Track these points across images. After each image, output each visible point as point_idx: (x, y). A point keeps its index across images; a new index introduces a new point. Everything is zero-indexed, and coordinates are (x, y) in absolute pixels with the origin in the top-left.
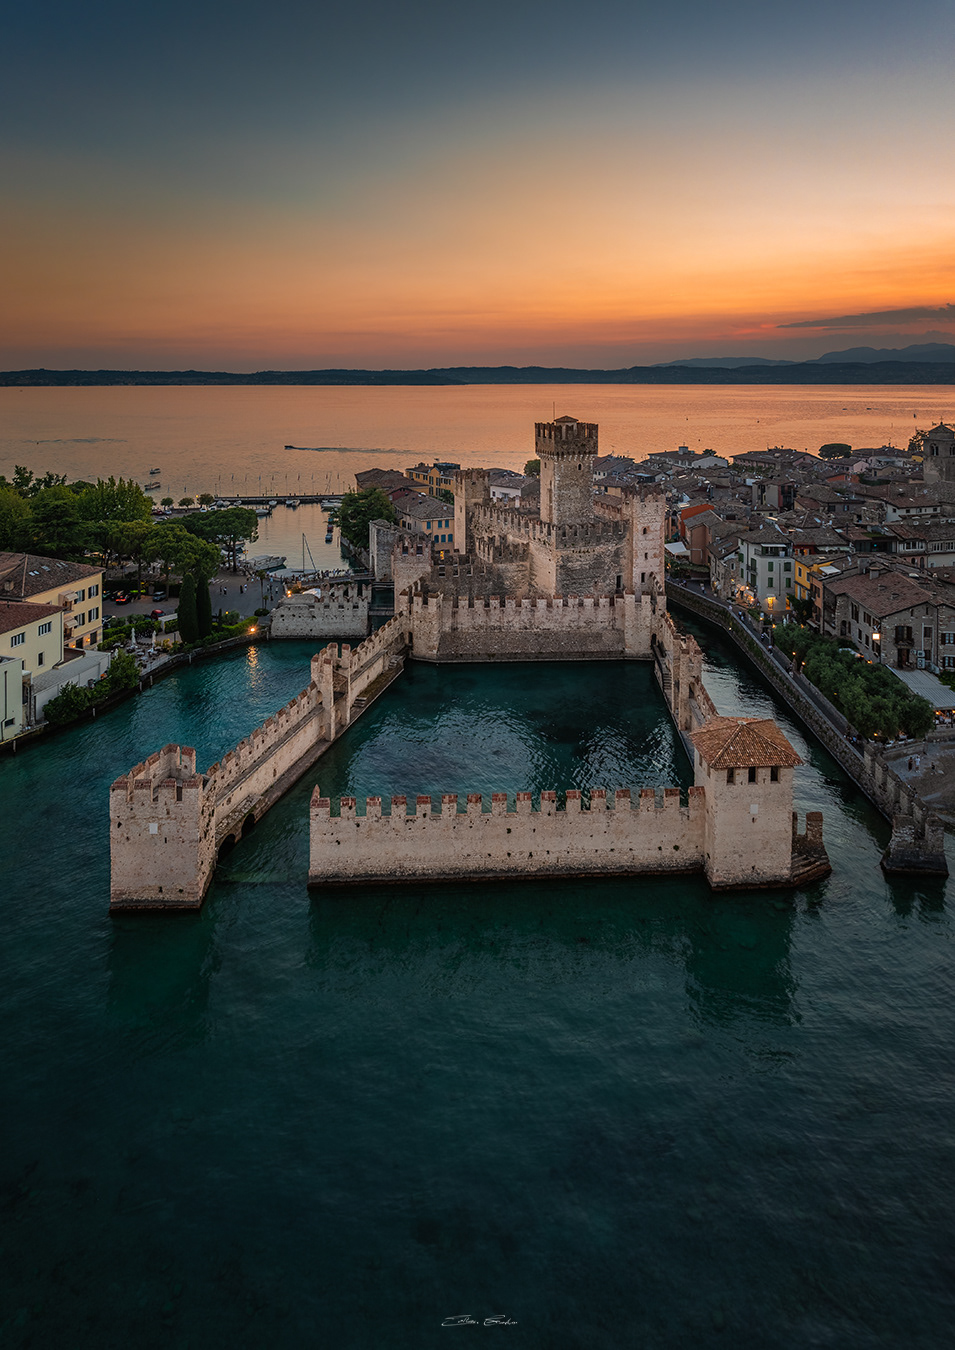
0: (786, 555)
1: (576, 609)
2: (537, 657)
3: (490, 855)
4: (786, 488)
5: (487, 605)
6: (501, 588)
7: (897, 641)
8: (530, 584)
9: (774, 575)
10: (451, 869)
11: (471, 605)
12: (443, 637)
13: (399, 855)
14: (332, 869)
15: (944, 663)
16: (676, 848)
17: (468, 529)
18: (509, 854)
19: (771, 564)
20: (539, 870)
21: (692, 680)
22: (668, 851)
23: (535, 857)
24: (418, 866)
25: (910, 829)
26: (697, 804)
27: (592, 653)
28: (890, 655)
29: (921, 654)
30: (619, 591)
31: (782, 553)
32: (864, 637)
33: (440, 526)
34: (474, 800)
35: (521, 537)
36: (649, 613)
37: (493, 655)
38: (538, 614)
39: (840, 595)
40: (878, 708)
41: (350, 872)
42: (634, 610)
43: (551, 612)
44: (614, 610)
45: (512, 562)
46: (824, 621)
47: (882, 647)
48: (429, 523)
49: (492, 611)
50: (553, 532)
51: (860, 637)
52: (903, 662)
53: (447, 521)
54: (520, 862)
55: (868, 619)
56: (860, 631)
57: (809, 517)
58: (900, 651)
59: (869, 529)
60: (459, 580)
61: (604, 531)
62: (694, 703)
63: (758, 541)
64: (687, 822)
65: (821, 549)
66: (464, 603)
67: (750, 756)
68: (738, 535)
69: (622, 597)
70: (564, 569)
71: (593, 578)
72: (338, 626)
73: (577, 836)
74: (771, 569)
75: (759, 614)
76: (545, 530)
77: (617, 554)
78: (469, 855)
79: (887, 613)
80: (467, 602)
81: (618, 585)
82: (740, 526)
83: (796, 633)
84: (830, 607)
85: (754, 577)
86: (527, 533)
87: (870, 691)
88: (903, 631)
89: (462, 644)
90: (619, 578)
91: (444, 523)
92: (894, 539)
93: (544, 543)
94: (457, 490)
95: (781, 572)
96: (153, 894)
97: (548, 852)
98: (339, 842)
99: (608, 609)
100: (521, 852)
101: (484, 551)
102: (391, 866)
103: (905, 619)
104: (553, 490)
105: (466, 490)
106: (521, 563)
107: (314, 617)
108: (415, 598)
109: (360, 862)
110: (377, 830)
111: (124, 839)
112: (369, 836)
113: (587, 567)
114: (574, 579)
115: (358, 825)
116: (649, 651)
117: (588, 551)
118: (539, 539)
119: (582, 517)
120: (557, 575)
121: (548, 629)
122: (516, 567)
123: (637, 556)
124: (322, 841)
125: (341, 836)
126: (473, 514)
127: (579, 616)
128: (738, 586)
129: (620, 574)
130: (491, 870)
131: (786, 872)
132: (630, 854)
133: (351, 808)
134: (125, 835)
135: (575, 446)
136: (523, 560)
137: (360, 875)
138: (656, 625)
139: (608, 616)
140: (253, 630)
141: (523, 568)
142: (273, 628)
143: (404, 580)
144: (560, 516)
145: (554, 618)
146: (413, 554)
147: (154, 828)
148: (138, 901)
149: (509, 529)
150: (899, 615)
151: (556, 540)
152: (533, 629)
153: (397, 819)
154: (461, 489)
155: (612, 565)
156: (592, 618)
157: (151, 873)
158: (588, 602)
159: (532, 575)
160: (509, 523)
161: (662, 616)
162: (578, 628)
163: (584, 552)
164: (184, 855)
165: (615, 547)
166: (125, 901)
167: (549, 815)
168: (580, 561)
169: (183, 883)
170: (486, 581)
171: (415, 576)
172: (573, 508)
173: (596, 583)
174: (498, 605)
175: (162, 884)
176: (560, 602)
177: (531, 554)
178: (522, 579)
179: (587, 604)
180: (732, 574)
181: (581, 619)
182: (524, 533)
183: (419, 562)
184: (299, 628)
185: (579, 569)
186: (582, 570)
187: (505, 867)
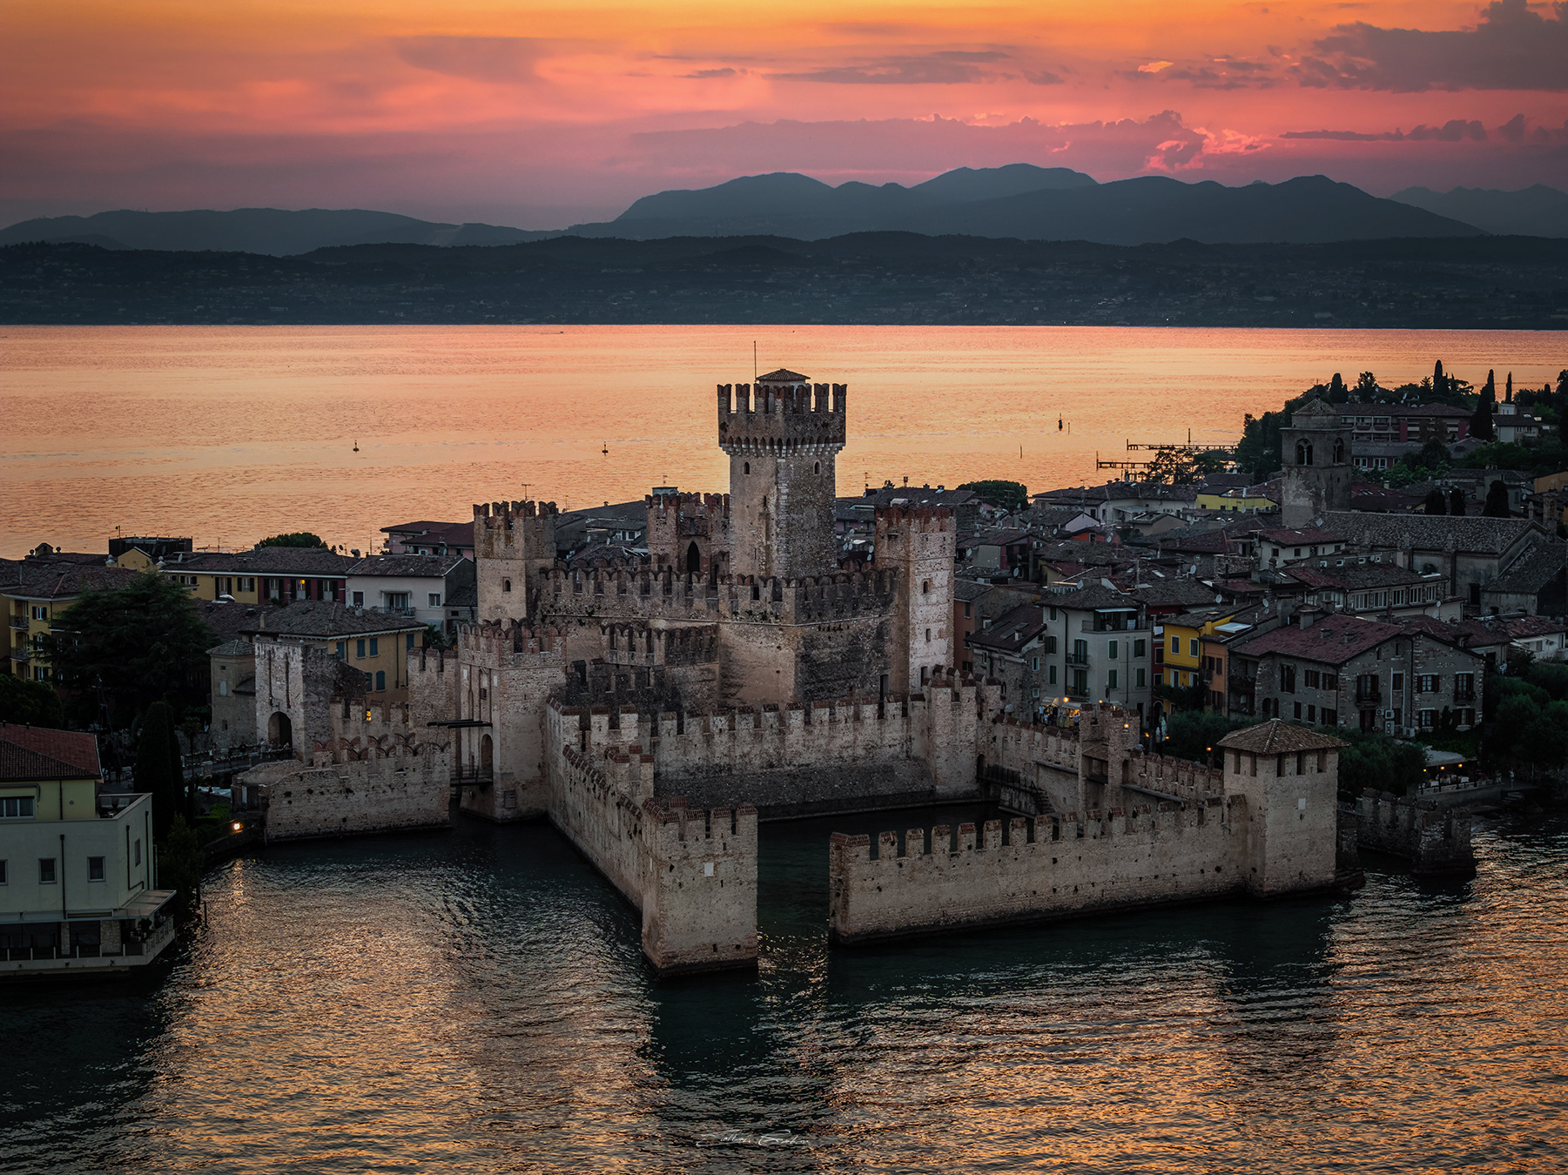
0: (1136, 627)
1: (850, 724)
2: (801, 812)
3: (1035, 893)
4: (1016, 549)
5: (708, 727)
7: (1359, 698)
8: (724, 706)
10: (996, 913)
13: (943, 899)
14: (872, 924)
15: (1420, 720)
16: (1218, 869)
18: (1055, 890)
19: (1114, 645)
20: (1084, 906)
21: (1127, 755)
22: (1210, 873)
23: (1081, 892)
24: (962, 912)
26: (1238, 814)
27: (887, 796)
28: (1351, 721)
29: (1389, 714)
31: (1130, 623)
32: (1305, 710)
33: (361, 653)
35: (693, 616)
36: (974, 718)
38: (791, 738)
39: (1262, 657)
41: (892, 926)
42: (949, 715)
43: (810, 733)
44: (909, 724)
45: (693, 663)
47: (1339, 711)
48: (340, 645)
49: (717, 738)
53: (374, 641)
54: (1065, 898)
55: (1314, 679)
56: (1297, 706)
57: (1143, 569)
58: (1362, 714)
60: (615, 699)
62: (1133, 786)
64: (1228, 837)
66: (668, 725)
67: (1297, 743)
68: (1036, 606)
70: (806, 661)
71: (847, 679)
72: (395, 805)
73: (1122, 862)
74: (1113, 654)
76: (766, 593)
77: (880, 633)
78: (1014, 894)
79: (1347, 657)
80: (674, 723)
81: (882, 692)
84: (1242, 684)
86: (714, 605)
88: (1366, 682)
90: (883, 679)
91: (367, 644)
93: (764, 617)
94: (491, 544)
95: (1130, 660)
96: (705, 956)
97: (1093, 884)
98: (880, 889)
99: (900, 722)
100: (1067, 887)
101: (632, 648)
102: (936, 915)
103: (1370, 664)
104: (774, 515)
105: (526, 540)
106: (707, 666)
107: (349, 791)
108: (594, 719)
109: (902, 912)
110: (921, 870)
111: (676, 885)
112: (912, 879)
113: (839, 658)
114: (821, 681)
115: (901, 865)
116: (974, 787)
117: (840, 629)
118: (750, 613)
119: (821, 565)
120: (796, 674)
121: (808, 765)
122: (699, 673)
123: (915, 634)
124: (862, 888)
125: (882, 881)
126: (539, 591)
127: (856, 739)
128: (1046, 700)
129: (886, 672)
130: (1037, 911)
131: (1331, 876)
132: (1173, 881)
133: (893, 844)
134: (678, 881)
135: (813, 428)
136: (709, 660)
137: (903, 929)
138: (985, 739)
139: (900, 734)
140: (237, 826)
141: (710, 676)
142: (269, 823)
143: (518, 704)
144: (790, 563)
145: (817, 743)
146: (533, 651)
147: (709, 869)
148: (691, 965)
149: (655, 606)
150: (1361, 658)
151: (796, 605)
152: (782, 766)
153: (941, 854)
154: (509, 539)
155: (873, 655)
156: (876, 739)
157: (706, 926)
158: (869, 711)
159: (730, 686)
160: (657, 595)
161: (994, 721)
162: (854, 760)
163: (834, 630)
164: (742, 901)
165: (878, 621)
166: (677, 966)
167: (1095, 838)
168: (830, 647)
169: (740, 937)
170: (655, 701)
171: (538, 695)
172: (807, 547)
173: (851, 688)
174: (725, 727)
175: (717, 940)
176: (824, 714)
177: (726, 645)
178: (709, 697)
179: (867, 715)
180: (1034, 677)
181: (858, 742)
182: (705, 607)
183: (545, 664)
184: (322, 816)
185: (828, 664)
186: (832, 664)
187: (1050, 905)
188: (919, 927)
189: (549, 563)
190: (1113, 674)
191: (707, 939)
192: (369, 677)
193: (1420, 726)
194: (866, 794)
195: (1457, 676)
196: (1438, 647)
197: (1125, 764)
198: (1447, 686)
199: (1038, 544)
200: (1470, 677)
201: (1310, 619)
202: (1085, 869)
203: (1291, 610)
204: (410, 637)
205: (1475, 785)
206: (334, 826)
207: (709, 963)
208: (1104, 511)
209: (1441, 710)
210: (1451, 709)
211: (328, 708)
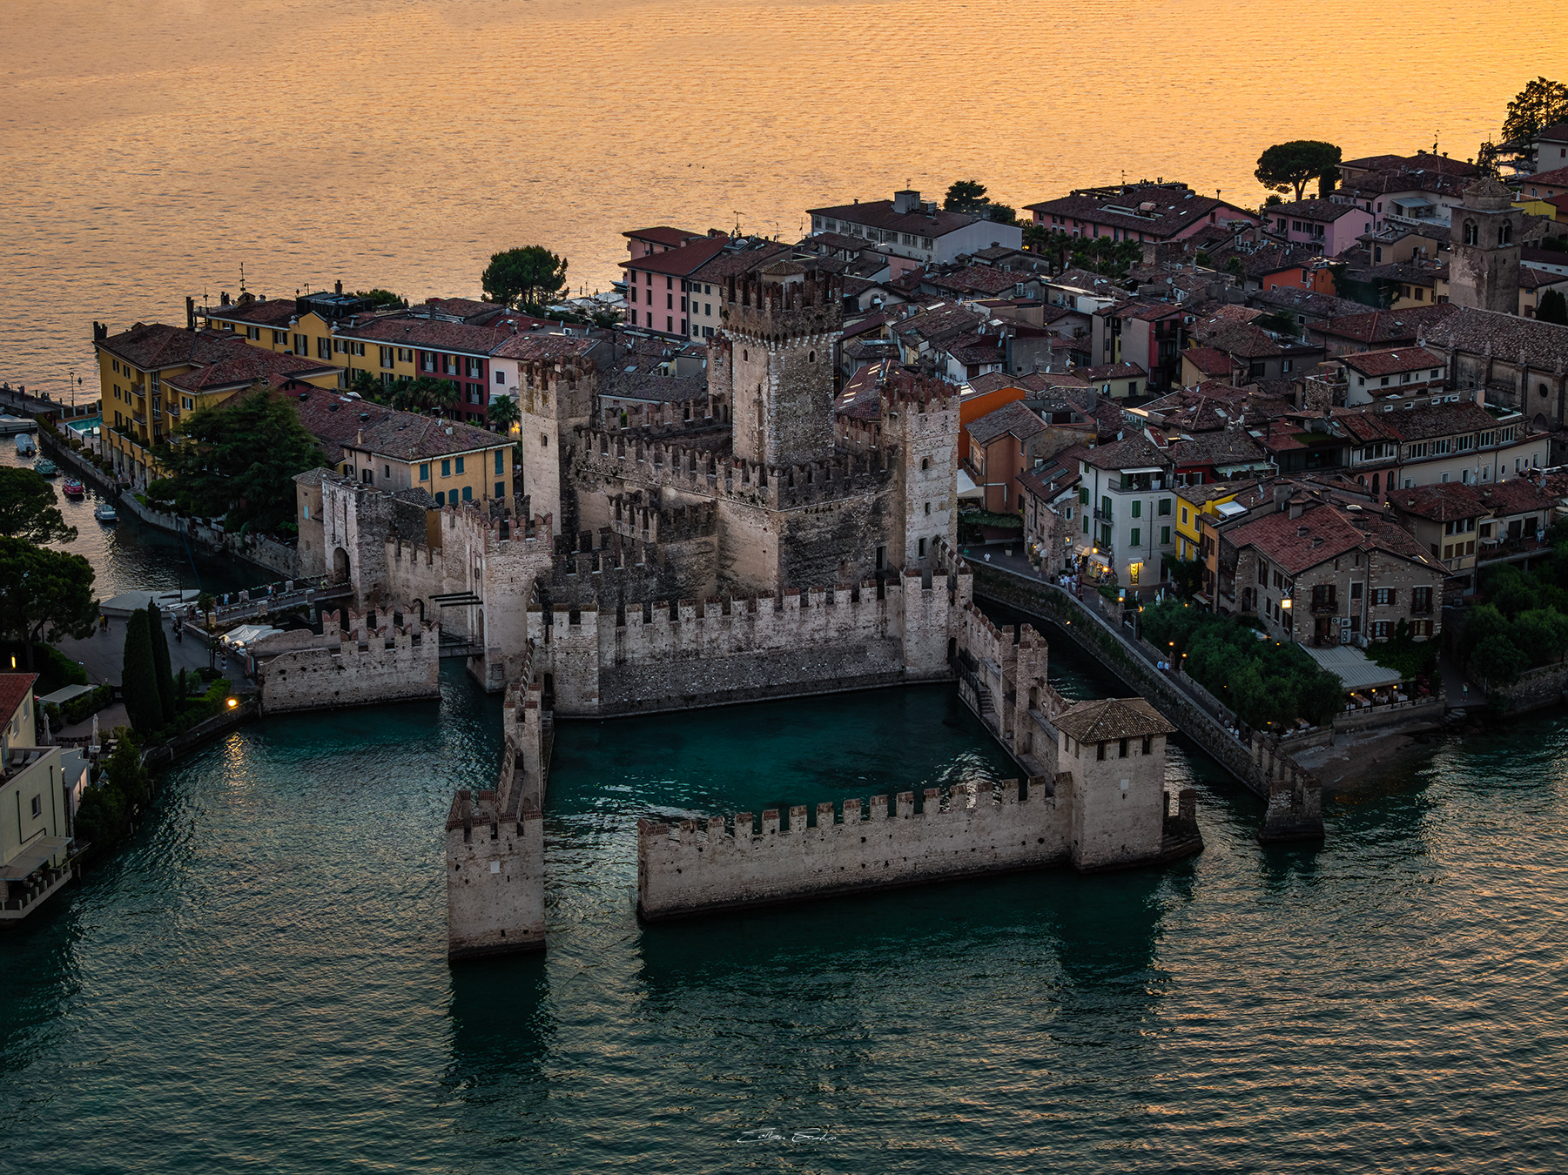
0: (1163, 487)
1: (822, 609)
2: (764, 695)
3: (843, 869)
4: (1166, 326)
5: (674, 616)
6: (672, 587)
7: (1314, 608)
8: (721, 577)
9: (1142, 523)
10: (801, 888)
11: (647, 619)
12: (604, 676)
13: (746, 877)
14: (673, 901)
15: (1374, 631)
16: (1041, 841)
18: (863, 866)
19: (1137, 505)
20: (895, 879)
21: (1034, 683)
22: (1032, 845)
23: (891, 866)
24: (766, 888)
25: (1288, 795)
26: (1063, 792)
27: (854, 678)
28: (1305, 628)
29: (1346, 623)
30: (884, 577)
31: (1156, 484)
32: (1273, 608)
33: (446, 472)
35: (698, 490)
36: (945, 605)
37: (693, 698)
38: (760, 624)
39: (1243, 549)
40: (1274, 690)
41: (692, 902)
42: (920, 602)
43: (781, 618)
44: (884, 606)
45: (688, 538)
46: (1219, 592)
47: (1295, 619)
48: (423, 467)
49: (684, 626)
50: (773, 480)
51: (1269, 611)
52: (1322, 638)
53: (460, 460)
54: (875, 872)
55: (1279, 580)
56: (1269, 601)
57: (1206, 407)
58: (1318, 623)
59: (1308, 426)
60: (603, 579)
61: (857, 469)
62: (1037, 714)
63: (1114, 464)
64: (1052, 812)
65: (1221, 471)
66: (634, 616)
67: (1121, 729)
68: (1078, 454)
69: (898, 583)
70: (792, 543)
71: (838, 555)
72: (386, 679)
73: (936, 839)
74: (1136, 514)
75: (1117, 592)
76: (755, 477)
77: (877, 509)
78: (820, 871)
79: (1304, 568)
80: (641, 613)
81: (879, 563)
82: (1079, 435)
83: (1175, 612)
84: (1227, 570)
85: (1107, 530)
86: (713, 482)
87: (1265, 674)
88: (1324, 592)
89: (637, 685)
90: (880, 550)
91: (453, 465)
92: (1346, 443)
93: (753, 500)
94: (532, 401)
95: (1154, 518)
96: (495, 939)
97: (905, 859)
98: (679, 871)
99: (875, 605)
100: (877, 862)
101: (632, 521)
102: (737, 891)
103: (1328, 575)
104: (766, 403)
105: (559, 402)
106: (704, 539)
107: (341, 667)
108: (556, 615)
109: (703, 890)
110: (722, 853)
111: (463, 882)
112: (713, 861)
113: (829, 536)
114: (808, 559)
115: (701, 850)
116: (946, 668)
117: (830, 509)
118: (742, 494)
119: (816, 446)
120: (780, 555)
121: (778, 648)
122: (696, 547)
123: (912, 509)
124: (662, 871)
125: (681, 864)
126: (573, 447)
127: (829, 622)
128: (1078, 548)
129: (883, 545)
130: (845, 884)
131: (1157, 848)
132: (992, 852)
133: (692, 831)
134: (464, 878)
135: (805, 321)
136: (707, 534)
137: (704, 905)
138: (956, 624)
139: (875, 616)
140: (232, 703)
141: (708, 549)
142: (265, 697)
143: (504, 586)
144: (780, 449)
145: (787, 627)
146: (519, 539)
147: (495, 867)
148: (479, 948)
149: (666, 475)
150: (1318, 569)
151: (777, 493)
152: (752, 649)
153: (743, 839)
154: (545, 398)
155: (869, 529)
156: (849, 622)
157: (493, 916)
158: (842, 596)
159: (727, 558)
160: (667, 465)
161: (965, 607)
162: (826, 642)
163: (823, 511)
164: (529, 893)
165: (875, 498)
166: (466, 949)
167: (906, 818)
168: (819, 527)
169: (528, 923)
170: (647, 577)
171: (524, 577)
172: (800, 432)
173: (843, 563)
174: (693, 616)
175: (505, 927)
176: (795, 600)
177: (722, 521)
178: (707, 567)
179: (840, 599)
180: (1067, 527)
181: (831, 625)
182: (705, 483)
183: (531, 550)
184: (315, 691)
185: (816, 542)
186: (821, 543)
187: (858, 879)
188: (720, 902)
189: (585, 420)
190: (1136, 533)
191: (496, 926)
192: (454, 493)
193: (1373, 636)
194: (833, 676)
195: (1415, 590)
196: (1394, 562)
197: (1033, 690)
198: (1404, 599)
199: (1190, 319)
200: (1429, 591)
201: (1299, 510)
202: (896, 846)
203: (1285, 495)
204: (499, 453)
205: (1414, 704)
206: (326, 700)
207: (497, 946)
208: (1380, 204)
209: (1397, 622)
210: (1407, 621)
211: (383, 547)
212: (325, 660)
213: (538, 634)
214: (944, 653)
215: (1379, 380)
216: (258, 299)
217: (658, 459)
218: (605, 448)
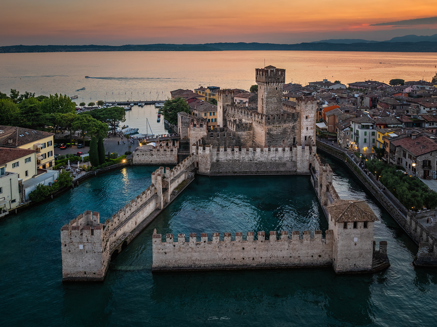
0: (373, 128)
1: (274, 152)
2: (256, 173)
3: (235, 259)
4: (373, 99)
5: (233, 150)
6: (240, 143)
7: (423, 167)
8: (253, 141)
9: (367, 137)
10: (217, 265)
11: (226, 151)
12: (213, 165)
13: (194, 258)
14: (163, 264)
16: (320, 256)
17: (224, 116)
18: (243, 259)
19: (366, 133)
20: (257, 265)
21: (328, 183)
22: (316, 257)
23: (255, 260)
24: (202, 263)
25: (427, 248)
26: (329, 237)
28: (420, 173)
29: (434, 172)
30: (294, 144)
31: (371, 127)
32: (408, 165)
33: (211, 115)
34: (227, 235)
35: (248, 120)
36: (308, 154)
37: (236, 172)
38: (257, 154)
39: (398, 146)
40: (414, 196)
41: (171, 266)
42: (301, 153)
43: (262, 153)
44: (292, 153)
45: (244, 131)
46: (390, 157)
47: (416, 169)
48: (205, 114)
49: (235, 153)
50: (264, 118)
51: (406, 165)
52: (426, 176)
53: (214, 113)
54: (248, 262)
55: (410, 157)
56: (407, 163)
57: (384, 111)
58: (425, 172)
59: (412, 117)
60: (220, 139)
61: (287, 117)
62: (329, 194)
63: (359, 122)
64: (325, 245)
65: (389, 126)
66: (222, 149)
67: (354, 217)
68: (350, 119)
69: (296, 147)
70: (269, 134)
71: (282, 138)
72: (164, 159)
73: (274, 251)
74: (366, 135)
75: (359, 154)
76: (260, 117)
77: (293, 128)
78: (225, 259)
79: (420, 154)
80: (224, 149)
81: (294, 141)
82: (351, 116)
83: (376, 163)
84: (393, 152)
85: (357, 138)
86: (252, 118)
87: (410, 189)
88: (426, 162)
89: (221, 167)
90: (294, 138)
91: (212, 113)
92: (424, 121)
93: (260, 123)
94: (219, 99)
95: (370, 136)
96: (82, 275)
97: (261, 258)
98: (166, 253)
99: (289, 152)
100: (249, 258)
101: (231, 126)
102: (190, 263)
103: (428, 157)
104: (264, 99)
105: (223, 99)
106: (249, 132)
107: (152, 155)
108: (199, 147)
109: (176, 261)
110: (183, 248)
111: (68, 251)
112: (179, 251)
113: (280, 133)
114: (274, 139)
115: (174, 246)
116: (308, 171)
117: (280, 127)
118: (257, 121)
119: (278, 111)
120: (265, 137)
121: (262, 161)
122: (246, 133)
123: (303, 128)
124: (158, 253)
125: (166, 251)
126: (226, 109)
127: (276, 156)
128: (350, 142)
129: (295, 137)
130: (235, 265)
131: (370, 266)
132: (299, 259)
133: (171, 238)
134: (68, 250)
136: (250, 130)
137: (176, 267)
138: (311, 159)
139: (289, 155)
140: (124, 161)
141: (250, 134)
142: (133, 160)
143: (194, 139)
144: (267, 111)
145: (264, 156)
146: (198, 127)
147: (81, 247)
148: (75, 278)
149: (243, 116)
150: (425, 155)
151: (265, 121)
152: (254, 161)
153: (192, 243)
154: (221, 98)
155: (291, 133)
156: (282, 156)
157: (81, 266)
158: (280, 149)
159: (254, 137)
160: (243, 114)
161: (314, 155)
162: (275, 161)
163: (278, 127)
164: (95, 258)
165: (293, 125)
166: (70, 277)
167: (262, 242)
168: (277, 131)
169: (95, 271)
170: (232, 139)
171: (199, 137)
172: (273, 107)
173: (284, 140)
174: (238, 151)
175: (86, 270)
176: (267, 149)
177: (254, 128)
178: (249, 139)
179: (279, 150)
180: (347, 137)
181: (277, 156)
182: (250, 118)
183: (201, 131)
184: (146, 160)
185: (276, 135)
186: (277, 135)
187: (241, 264)
188: (183, 267)
189: (230, 103)
190: (365, 140)
191: (82, 270)
192: (212, 119)
194: (276, 170)
197: (328, 186)
199: (379, 98)
201: (415, 137)
202: (257, 252)
203: (410, 133)
206: (148, 162)
207: (83, 278)
212: (149, 153)
213: (195, 152)
214: (308, 167)
215: (429, 108)
216: (204, 88)
217: (241, 112)
218: (232, 110)
